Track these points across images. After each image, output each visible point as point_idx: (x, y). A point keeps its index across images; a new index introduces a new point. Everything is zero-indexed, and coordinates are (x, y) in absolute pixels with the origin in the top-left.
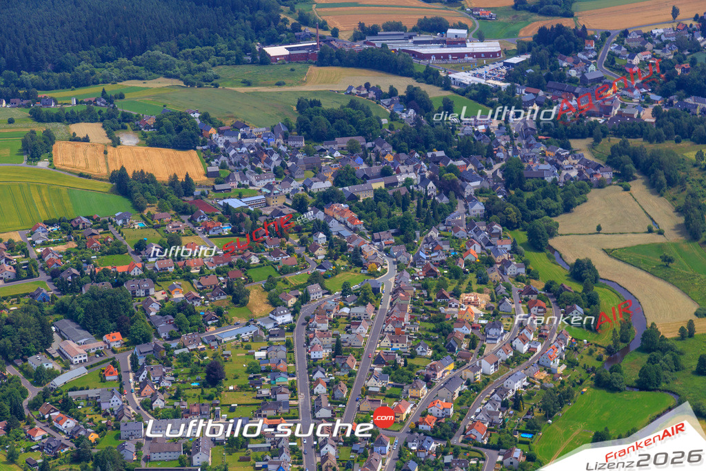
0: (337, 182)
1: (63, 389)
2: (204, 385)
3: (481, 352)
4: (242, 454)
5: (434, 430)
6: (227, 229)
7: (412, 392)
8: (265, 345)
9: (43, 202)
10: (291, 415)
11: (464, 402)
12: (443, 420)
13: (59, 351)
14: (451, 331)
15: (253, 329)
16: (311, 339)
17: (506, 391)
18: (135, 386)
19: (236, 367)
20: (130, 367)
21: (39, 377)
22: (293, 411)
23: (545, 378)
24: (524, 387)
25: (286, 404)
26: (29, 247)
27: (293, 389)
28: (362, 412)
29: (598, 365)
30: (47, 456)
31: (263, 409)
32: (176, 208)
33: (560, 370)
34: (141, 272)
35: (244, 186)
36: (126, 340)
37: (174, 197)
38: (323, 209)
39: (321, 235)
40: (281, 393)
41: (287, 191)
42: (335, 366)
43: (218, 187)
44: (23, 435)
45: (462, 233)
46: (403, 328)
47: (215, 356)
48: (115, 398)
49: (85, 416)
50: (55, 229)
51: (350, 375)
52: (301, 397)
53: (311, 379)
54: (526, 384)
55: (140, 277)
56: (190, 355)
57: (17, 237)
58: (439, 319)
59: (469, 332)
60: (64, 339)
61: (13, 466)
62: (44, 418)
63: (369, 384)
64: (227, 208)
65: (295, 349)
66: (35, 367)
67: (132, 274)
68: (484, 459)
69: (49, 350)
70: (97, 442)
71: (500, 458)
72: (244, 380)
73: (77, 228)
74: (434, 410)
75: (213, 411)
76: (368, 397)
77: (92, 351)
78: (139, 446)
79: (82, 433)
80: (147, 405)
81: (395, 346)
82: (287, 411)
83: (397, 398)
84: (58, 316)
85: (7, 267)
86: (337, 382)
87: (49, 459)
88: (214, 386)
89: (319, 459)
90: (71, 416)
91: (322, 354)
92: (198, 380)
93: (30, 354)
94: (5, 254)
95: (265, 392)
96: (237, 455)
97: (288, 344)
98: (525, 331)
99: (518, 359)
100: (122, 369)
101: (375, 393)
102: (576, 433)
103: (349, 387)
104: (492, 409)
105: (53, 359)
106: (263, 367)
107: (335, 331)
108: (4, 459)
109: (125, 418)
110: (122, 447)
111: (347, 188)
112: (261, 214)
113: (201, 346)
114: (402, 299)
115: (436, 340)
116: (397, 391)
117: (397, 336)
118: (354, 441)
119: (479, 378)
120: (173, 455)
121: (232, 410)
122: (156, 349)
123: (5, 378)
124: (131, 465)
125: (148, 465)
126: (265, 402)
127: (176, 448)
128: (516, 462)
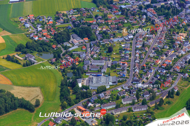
0: (152, 3)
1: (71, 51)
2: (107, 52)
3: (182, 49)
4: (114, 70)
5: (166, 67)
6: (120, 13)
7: (161, 58)
8: (125, 43)
9: (73, 4)
10: (128, 61)
11: (175, 61)
12: (168, 65)
13: (72, 42)
14: (174, 42)
15: (122, 39)
16: (137, 42)
17: (187, 59)
18: (90, 51)
19: (116, 48)
20: (89, 47)
21: (66, 48)
22: (129, 60)
25: (127, 58)
26: (68, 15)
27: (130, 55)
28: (147, 62)
32: (107, 7)
34: (96, 23)
35: (127, 2)
36: (89, 40)
37: (107, 4)
38: (146, 9)
39: (145, 16)
40: (127, 55)
41: (138, 4)
42: (142, 49)
43: (120, 2)
44: (60, 62)
45: (183, 17)
46: (162, 41)
47: (111, 45)
48: (84, 54)
50: (75, 11)
51: (146, 52)
52: (132, 57)
53: (135, 53)
55: (95, 24)
56: (105, 44)
57: (65, 12)
58: (172, 39)
59: (180, 43)
60: (73, 39)
62: (66, 58)
63: (150, 55)
64: (121, 8)
65: (132, 45)
66: (65, 45)
67: (93, 23)
68: (178, 76)
69: (70, 41)
70: (78, 65)
71: (182, 76)
72: (118, 52)
73: (81, 11)
74: (166, 62)
75: (109, 59)
76: (149, 58)
77: (80, 42)
78: (88, 66)
80: (92, 56)
81: (159, 45)
82: (128, 60)
83: (157, 59)
84: (73, 33)
85: (62, 20)
86: (142, 54)
87: (65, 68)
88: (110, 53)
89: (134, 73)
90: (72, 58)
91: (139, 46)
92: (106, 51)
93: (64, 42)
94: (62, 16)
95: (123, 55)
96: (113, 70)
97: (131, 43)
100: (87, 47)
101: (152, 57)
103: (145, 55)
104: (182, 63)
105: (70, 43)
106: (123, 49)
107: (144, 41)
109: (86, 59)
110: (84, 66)
111: (154, 4)
112: (130, 10)
113: (108, 42)
114: (163, 33)
115: (170, 45)
117: (160, 43)
118: (144, 69)
119: (180, 55)
120: (97, 69)
121: (114, 59)
122: (96, 42)
123: (57, 47)
124: (85, 71)
125: (90, 71)
126: (122, 58)
127: (97, 68)
128: (186, 77)
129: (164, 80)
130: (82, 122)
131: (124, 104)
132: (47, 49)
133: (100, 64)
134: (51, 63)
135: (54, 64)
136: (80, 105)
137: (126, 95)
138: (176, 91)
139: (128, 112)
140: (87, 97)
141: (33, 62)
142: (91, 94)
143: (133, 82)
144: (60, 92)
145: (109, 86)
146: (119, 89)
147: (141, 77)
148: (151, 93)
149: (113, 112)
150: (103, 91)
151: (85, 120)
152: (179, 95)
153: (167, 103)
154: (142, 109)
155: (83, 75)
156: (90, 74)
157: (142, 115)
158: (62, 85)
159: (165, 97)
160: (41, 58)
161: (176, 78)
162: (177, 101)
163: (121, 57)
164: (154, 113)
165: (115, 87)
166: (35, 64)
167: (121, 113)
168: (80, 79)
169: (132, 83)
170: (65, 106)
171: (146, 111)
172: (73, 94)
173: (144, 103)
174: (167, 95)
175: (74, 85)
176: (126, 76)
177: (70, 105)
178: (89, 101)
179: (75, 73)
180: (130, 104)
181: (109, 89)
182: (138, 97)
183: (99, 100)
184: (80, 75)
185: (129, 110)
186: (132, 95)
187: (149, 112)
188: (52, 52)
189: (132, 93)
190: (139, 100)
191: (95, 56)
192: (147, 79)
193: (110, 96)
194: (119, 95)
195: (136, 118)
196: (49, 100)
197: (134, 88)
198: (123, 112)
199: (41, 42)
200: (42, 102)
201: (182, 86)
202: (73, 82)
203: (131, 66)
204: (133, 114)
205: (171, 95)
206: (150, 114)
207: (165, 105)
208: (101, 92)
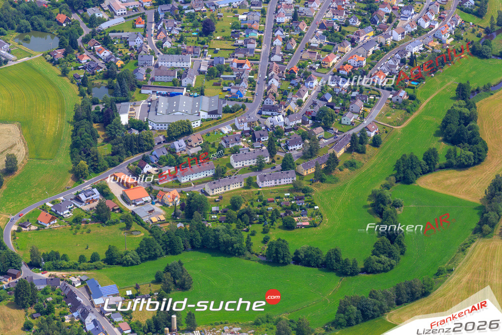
1: (107, 31)
2: (200, 35)
3: (395, 26)
4: (216, 81)
5: (350, 75)
7: (340, 49)
8: (247, 11)
10: (254, 58)
11: (376, 57)
12: (357, 69)
13: (109, 6)
14: (376, 9)
16: (279, 9)
17: (406, 53)
18: (155, 32)
19: (223, 25)
20: (153, 20)
21: (92, 22)
22: (256, 56)
23: (437, 46)
24: (420, 51)
25: (252, 50)
27: (259, 42)
28: (303, 60)
29: (476, 39)
30: (87, 73)
31: (236, 53)
33: (448, 42)
36: (154, 2)
40: (250, 43)
42: (291, 28)
44: (75, 59)
46: (343, 5)
47: (212, 15)
48: (139, 39)
49: (117, 49)
51: (300, 35)
52: (264, 47)
53: (273, 36)
54: (422, 49)
56: (194, 14)
58: (370, 1)
59: (390, 11)
61: (65, 78)
62: (90, 49)
63: (311, 41)
65: (267, 16)
66: (90, 15)
68: (379, 96)
69: (103, 5)
70: (122, 67)
71: (391, 96)
72: (228, 33)
74: (352, 62)
75: (203, 52)
76: (308, 50)
77: (131, 8)
78: (148, 71)
79: (113, 60)
80: (159, 45)
81: (336, 17)
82: (252, 55)
83: (329, 52)
86: (290, 39)
87: (89, 76)
88: (206, 36)
89: (266, 88)
90: (108, 48)
91: (284, 19)
92: (197, 31)
93: (89, 7)
95: (240, 42)
96: (213, 81)
97: (263, 12)
98: (428, 13)
99: (420, 32)
100: (148, 21)
101: (315, 48)
102: (449, 84)
103: (298, 42)
104: (393, 64)
105: (104, 11)
106: (242, 25)
107: (297, 5)
108: (60, 73)
109: (142, 52)
110: (136, 71)
113: (204, 9)
115: (365, 15)
116: (330, 47)
117: (337, 11)
118: (293, 78)
119: (389, 43)
120: (170, 79)
121: (216, 52)
122: (173, 9)
123: (70, 21)
124: (141, 83)
125: (152, 84)
126: (238, 49)
127: (172, 73)
128: (400, 100)
129: (344, 108)
130: (125, 213)
131: (235, 167)
132: (44, 26)
133: (179, 65)
134: (51, 61)
135: (58, 63)
136: (122, 171)
137: (242, 144)
138: (373, 134)
139: (245, 188)
140: (142, 151)
141: (3, 59)
142: (151, 141)
143: (264, 113)
144: (72, 136)
145: (199, 122)
146: (226, 130)
147: (283, 98)
148: (307, 141)
149: (207, 187)
150: (183, 134)
151: (132, 208)
152: (378, 147)
153: (346, 165)
154: (282, 180)
155: (135, 94)
156: (151, 92)
157: (281, 195)
158: (77, 117)
159: (342, 151)
160: (27, 49)
161: (374, 102)
162: (374, 160)
163: (235, 48)
164: (312, 191)
165: (215, 124)
166: (10, 64)
167: (227, 190)
168: (126, 103)
169: (260, 113)
170: (81, 172)
171: (292, 186)
172: (106, 141)
173: (287, 165)
174: (349, 145)
175: (107, 118)
176: (244, 97)
177: (96, 169)
178: (146, 160)
179: (113, 88)
180: (251, 168)
181: (201, 129)
182: (272, 151)
183: (172, 157)
184: (125, 92)
185: (247, 182)
186: (257, 145)
187: (299, 187)
188: (55, 32)
189: (259, 140)
190: (275, 158)
191: (167, 45)
192: (300, 103)
193: (200, 149)
194: (224, 144)
195: (264, 204)
196: (42, 157)
197: (263, 128)
198: (232, 188)
199: (26, 5)
200: (23, 162)
201: (389, 123)
202: (107, 112)
203: (259, 72)
204: (259, 193)
205: (357, 144)
206: (301, 194)
207: (341, 170)
208: (177, 138)
